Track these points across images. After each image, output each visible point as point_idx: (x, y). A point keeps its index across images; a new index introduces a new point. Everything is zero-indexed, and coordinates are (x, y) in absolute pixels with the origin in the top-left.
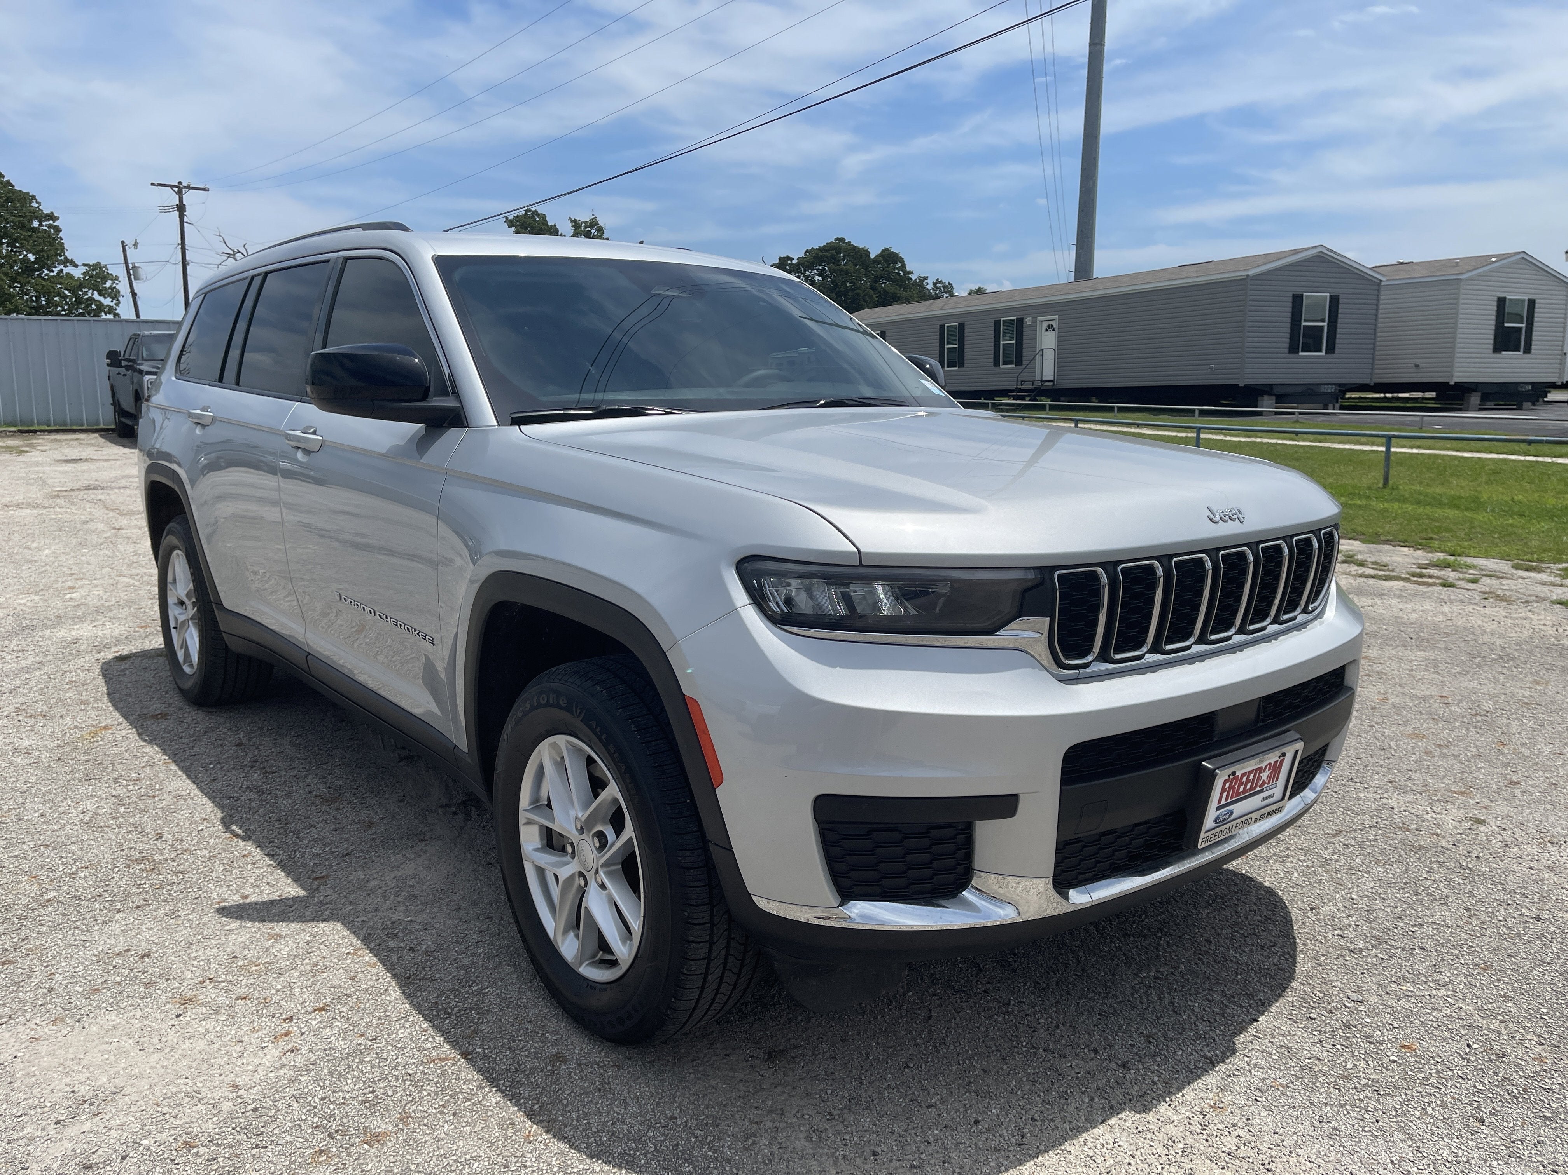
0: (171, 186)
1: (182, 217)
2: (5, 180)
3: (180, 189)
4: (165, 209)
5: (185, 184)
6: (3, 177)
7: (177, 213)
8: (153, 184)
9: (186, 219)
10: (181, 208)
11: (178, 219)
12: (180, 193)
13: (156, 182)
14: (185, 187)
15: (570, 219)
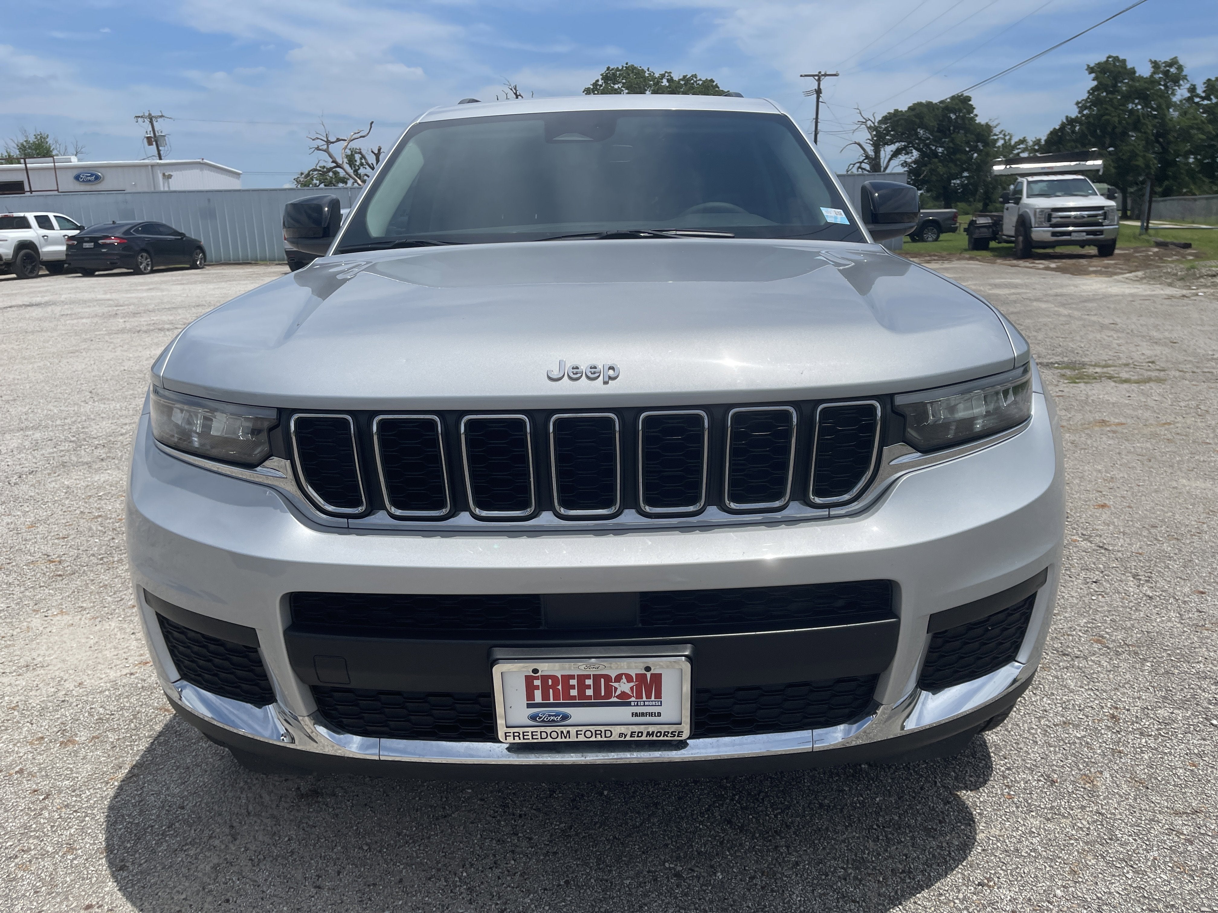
0: (813, 76)
1: (818, 98)
2: (714, 84)
3: (819, 77)
4: (808, 93)
5: (823, 73)
6: (714, 82)
7: (815, 96)
8: (801, 76)
9: (821, 100)
10: (818, 92)
11: (815, 100)
12: (819, 81)
13: (803, 74)
14: (823, 75)
15: (1151, 61)
